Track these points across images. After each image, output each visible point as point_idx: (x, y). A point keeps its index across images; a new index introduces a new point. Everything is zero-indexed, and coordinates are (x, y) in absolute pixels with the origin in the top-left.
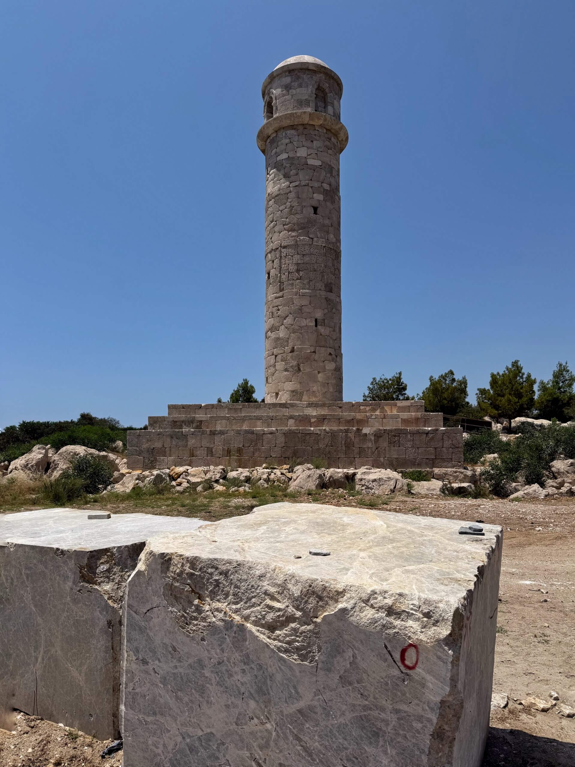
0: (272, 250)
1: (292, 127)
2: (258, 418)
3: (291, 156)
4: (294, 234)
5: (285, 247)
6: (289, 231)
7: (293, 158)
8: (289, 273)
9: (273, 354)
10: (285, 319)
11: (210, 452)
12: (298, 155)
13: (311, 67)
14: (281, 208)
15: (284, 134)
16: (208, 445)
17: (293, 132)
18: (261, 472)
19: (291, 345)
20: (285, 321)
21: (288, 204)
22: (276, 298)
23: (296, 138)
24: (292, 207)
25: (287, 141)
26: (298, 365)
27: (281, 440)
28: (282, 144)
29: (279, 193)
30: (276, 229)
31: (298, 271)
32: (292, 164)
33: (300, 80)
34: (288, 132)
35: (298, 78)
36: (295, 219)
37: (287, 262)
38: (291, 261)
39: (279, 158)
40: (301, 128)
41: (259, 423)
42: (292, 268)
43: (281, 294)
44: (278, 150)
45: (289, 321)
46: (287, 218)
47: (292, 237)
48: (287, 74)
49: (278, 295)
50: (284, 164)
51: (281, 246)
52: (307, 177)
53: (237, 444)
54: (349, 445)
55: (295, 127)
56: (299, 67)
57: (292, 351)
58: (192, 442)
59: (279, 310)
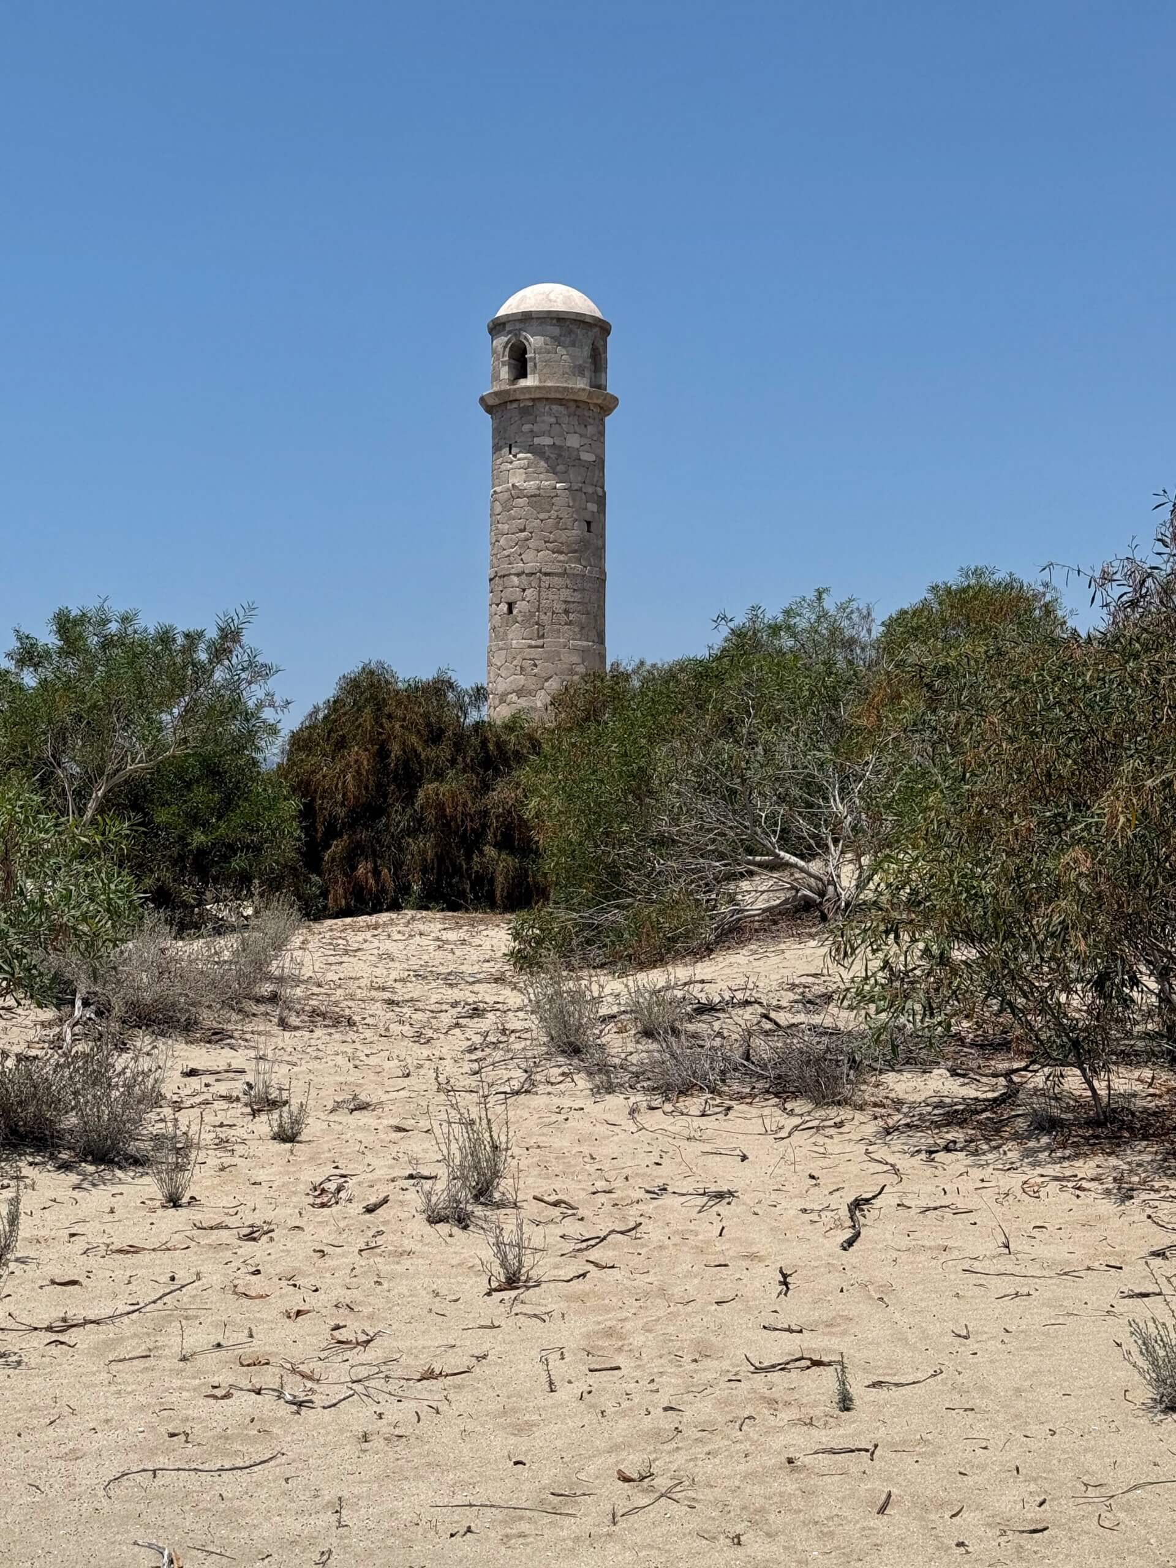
0: (523, 572)
1: (560, 401)
3: (557, 443)
4: (561, 557)
5: (546, 574)
6: (554, 553)
7: (561, 447)
8: (553, 613)
10: (546, 680)
12: (568, 444)
13: (588, 320)
14: (541, 516)
15: (547, 408)
17: (561, 409)
20: (546, 684)
21: (553, 514)
22: (530, 647)
23: (566, 420)
24: (559, 518)
25: (553, 420)
28: (543, 422)
29: (537, 492)
30: (532, 543)
31: (567, 612)
32: (560, 456)
33: (573, 336)
34: (554, 407)
35: (571, 332)
36: (563, 536)
37: (550, 596)
38: (556, 597)
39: (537, 440)
40: (573, 406)
42: (559, 607)
43: (540, 642)
44: (536, 428)
45: (553, 683)
46: (551, 533)
47: (559, 562)
48: (555, 321)
49: (533, 643)
50: (547, 454)
51: (540, 571)
52: (580, 478)
55: (564, 402)
56: (573, 317)
59: (536, 665)
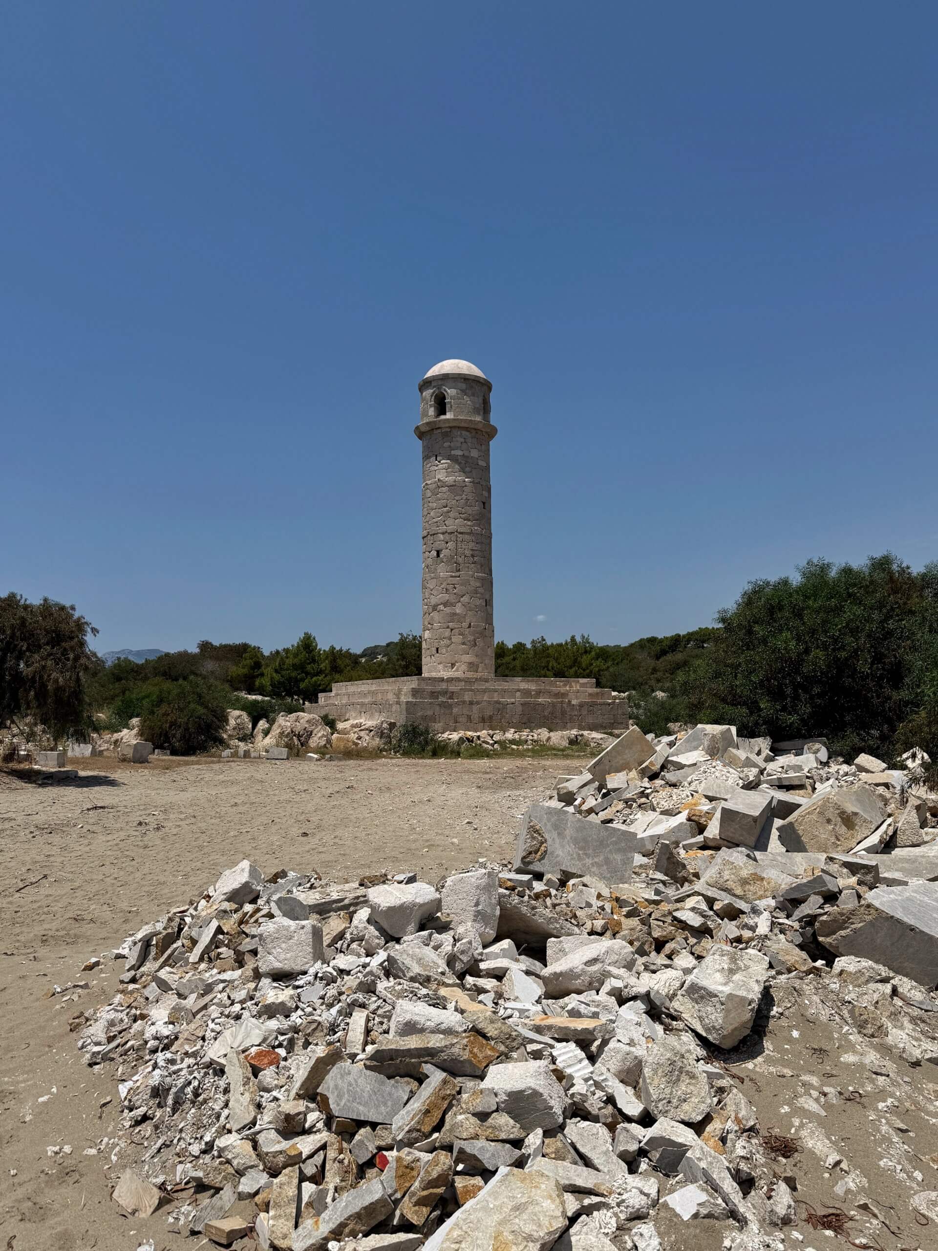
0: (446, 532)
1: (467, 429)
2: (495, 691)
3: (465, 454)
4: (469, 523)
5: (460, 533)
6: (464, 520)
7: (467, 457)
8: (465, 556)
9: (448, 627)
10: (461, 597)
11: (469, 718)
12: (472, 455)
14: (457, 498)
15: (459, 432)
16: (468, 713)
17: (468, 433)
18: (510, 735)
19: (468, 621)
20: (462, 599)
21: (464, 497)
22: (452, 577)
23: (470, 440)
24: (467, 500)
25: (463, 440)
26: (475, 640)
27: (519, 709)
28: (457, 441)
29: (454, 484)
30: (451, 514)
31: (473, 556)
32: (466, 462)
33: (473, 389)
34: (463, 432)
35: (472, 387)
36: (469, 510)
37: (463, 547)
38: (466, 547)
39: (453, 452)
40: (474, 432)
41: (496, 694)
42: (468, 553)
43: (457, 574)
44: (452, 444)
45: (465, 599)
46: (462, 508)
47: (468, 526)
49: (453, 574)
50: (459, 461)
51: (457, 531)
52: (477, 476)
53: (488, 713)
54: (563, 713)
57: (470, 627)
58: (455, 710)
59: (455, 588)
